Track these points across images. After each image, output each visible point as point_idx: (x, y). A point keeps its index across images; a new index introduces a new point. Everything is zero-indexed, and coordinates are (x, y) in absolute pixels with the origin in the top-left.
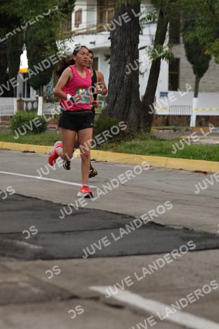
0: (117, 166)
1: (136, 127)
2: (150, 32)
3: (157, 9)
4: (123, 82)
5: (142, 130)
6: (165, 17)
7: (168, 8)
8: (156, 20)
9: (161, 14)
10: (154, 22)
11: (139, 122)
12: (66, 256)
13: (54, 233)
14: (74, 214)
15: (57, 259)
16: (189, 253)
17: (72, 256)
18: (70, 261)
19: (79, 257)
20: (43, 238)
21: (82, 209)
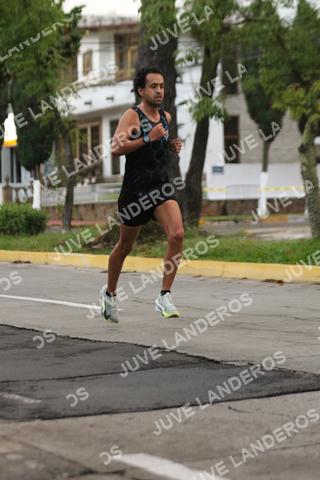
2: (192, 79)
3: (200, 46)
5: (186, 223)
6: (213, 56)
7: (216, 43)
8: (200, 61)
9: (207, 52)
10: (196, 64)
12: (76, 413)
13: (59, 379)
14: (88, 351)
15: (64, 417)
16: (256, 400)
17: (86, 412)
18: (82, 419)
19: (95, 414)
20: (43, 388)
21: (100, 342)
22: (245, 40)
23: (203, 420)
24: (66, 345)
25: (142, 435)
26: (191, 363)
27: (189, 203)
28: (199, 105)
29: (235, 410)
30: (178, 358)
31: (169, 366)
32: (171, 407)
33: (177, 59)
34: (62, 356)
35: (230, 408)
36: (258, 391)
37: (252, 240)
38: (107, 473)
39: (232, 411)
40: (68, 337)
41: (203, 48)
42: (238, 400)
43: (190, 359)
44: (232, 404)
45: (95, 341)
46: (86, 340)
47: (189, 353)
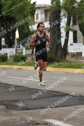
0: (54, 73)
1: (61, 58)
2: (65, 21)
3: (67, 12)
4: (55, 40)
5: (63, 59)
6: (70, 15)
7: (71, 11)
8: (67, 16)
9: (69, 14)
10: (66, 17)
11: (62, 56)
12: (34, 108)
15: (31, 109)
16: (82, 105)
17: (37, 108)
18: (36, 110)
19: (39, 109)
20: (26, 102)
22: (78, 10)
24: (32, 91)
25: (52, 114)
26: (65, 95)
27: (64, 53)
28: (66, 28)
29: (76, 108)
30: (61, 94)
31: (59, 96)
32: (59, 107)
33: (61, 16)
34: (31, 93)
35: (75, 107)
36: (82, 103)
37: (80, 63)
38: (42, 124)
40: (32, 89)
41: (68, 13)
42: (77, 105)
43: (64, 94)
44: (75, 106)
46: (37, 89)
47: (64, 93)
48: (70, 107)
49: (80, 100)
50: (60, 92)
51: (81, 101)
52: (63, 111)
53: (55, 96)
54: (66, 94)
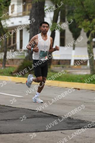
2: (50, 16)
12: (8, 132)
13: (1, 120)
14: (11, 111)
15: (3, 134)
16: (71, 130)
17: (11, 132)
18: (10, 134)
19: (14, 133)
21: (16, 108)
22: (70, 3)
23: (52, 136)
24: (4, 109)
25: (31, 141)
29: (63, 133)
30: (43, 114)
31: (40, 117)
32: (41, 131)
34: (2, 112)
35: (62, 133)
36: (71, 127)
39: (62, 134)
40: (4, 106)
42: (64, 130)
43: (47, 115)
44: (62, 131)
45: (14, 107)
46: (11, 107)
47: (47, 113)
48: (55, 132)
49: (68, 123)
50: (42, 112)
51: (70, 125)
52: (46, 137)
53: (35, 117)
54: (50, 114)
